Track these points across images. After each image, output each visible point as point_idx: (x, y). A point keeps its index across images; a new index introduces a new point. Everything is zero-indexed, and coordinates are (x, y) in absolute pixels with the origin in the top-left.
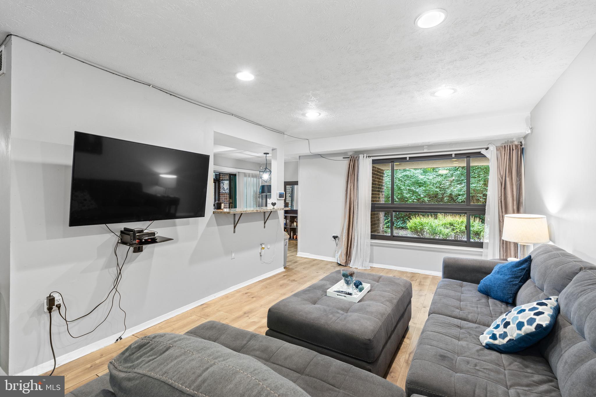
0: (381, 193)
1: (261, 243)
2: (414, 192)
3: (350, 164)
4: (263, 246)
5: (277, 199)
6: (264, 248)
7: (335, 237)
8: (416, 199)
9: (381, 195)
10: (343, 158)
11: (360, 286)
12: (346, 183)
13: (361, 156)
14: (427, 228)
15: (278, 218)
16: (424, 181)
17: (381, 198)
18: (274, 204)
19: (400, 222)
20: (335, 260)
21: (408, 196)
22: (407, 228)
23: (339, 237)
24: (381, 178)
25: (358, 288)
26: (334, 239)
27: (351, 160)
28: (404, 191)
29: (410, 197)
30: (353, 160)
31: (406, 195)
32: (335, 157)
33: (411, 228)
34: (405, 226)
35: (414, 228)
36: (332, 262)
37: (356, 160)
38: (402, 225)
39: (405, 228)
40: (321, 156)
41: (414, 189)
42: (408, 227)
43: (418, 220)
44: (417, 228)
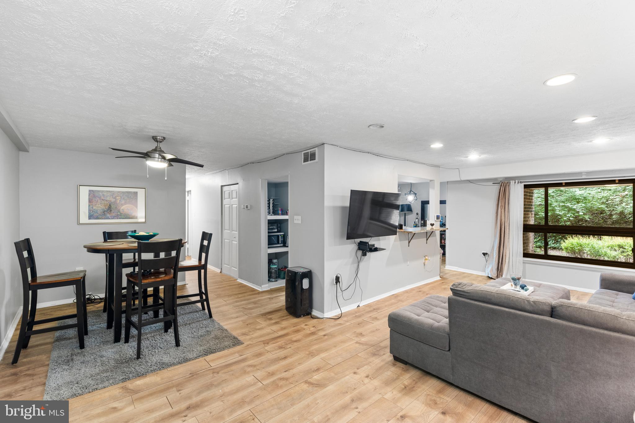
0: (530, 213)
1: (425, 255)
2: (570, 210)
3: (500, 189)
4: (427, 258)
5: (435, 221)
6: (427, 259)
7: (484, 254)
8: (573, 217)
9: (530, 214)
10: (493, 183)
11: (525, 288)
12: (496, 206)
13: (512, 182)
14: (587, 249)
15: (436, 236)
16: (584, 197)
17: (530, 217)
18: (432, 225)
19: (551, 242)
20: (485, 274)
21: (562, 213)
22: (560, 249)
23: (489, 254)
24: (531, 198)
25: (524, 289)
26: (484, 255)
27: (501, 186)
28: (556, 208)
29: (565, 215)
30: (503, 185)
31: (558, 212)
32: (483, 182)
33: (567, 249)
34: (558, 246)
35: (570, 248)
36: (482, 276)
37: (507, 186)
38: (553, 245)
39: (558, 249)
40: (470, 181)
41: (570, 205)
42: (563, 248)
43: (575, 240)
44: (575, 249)
